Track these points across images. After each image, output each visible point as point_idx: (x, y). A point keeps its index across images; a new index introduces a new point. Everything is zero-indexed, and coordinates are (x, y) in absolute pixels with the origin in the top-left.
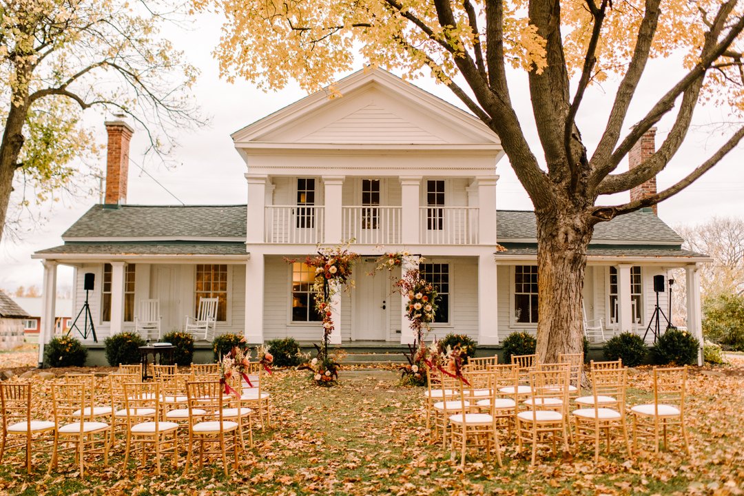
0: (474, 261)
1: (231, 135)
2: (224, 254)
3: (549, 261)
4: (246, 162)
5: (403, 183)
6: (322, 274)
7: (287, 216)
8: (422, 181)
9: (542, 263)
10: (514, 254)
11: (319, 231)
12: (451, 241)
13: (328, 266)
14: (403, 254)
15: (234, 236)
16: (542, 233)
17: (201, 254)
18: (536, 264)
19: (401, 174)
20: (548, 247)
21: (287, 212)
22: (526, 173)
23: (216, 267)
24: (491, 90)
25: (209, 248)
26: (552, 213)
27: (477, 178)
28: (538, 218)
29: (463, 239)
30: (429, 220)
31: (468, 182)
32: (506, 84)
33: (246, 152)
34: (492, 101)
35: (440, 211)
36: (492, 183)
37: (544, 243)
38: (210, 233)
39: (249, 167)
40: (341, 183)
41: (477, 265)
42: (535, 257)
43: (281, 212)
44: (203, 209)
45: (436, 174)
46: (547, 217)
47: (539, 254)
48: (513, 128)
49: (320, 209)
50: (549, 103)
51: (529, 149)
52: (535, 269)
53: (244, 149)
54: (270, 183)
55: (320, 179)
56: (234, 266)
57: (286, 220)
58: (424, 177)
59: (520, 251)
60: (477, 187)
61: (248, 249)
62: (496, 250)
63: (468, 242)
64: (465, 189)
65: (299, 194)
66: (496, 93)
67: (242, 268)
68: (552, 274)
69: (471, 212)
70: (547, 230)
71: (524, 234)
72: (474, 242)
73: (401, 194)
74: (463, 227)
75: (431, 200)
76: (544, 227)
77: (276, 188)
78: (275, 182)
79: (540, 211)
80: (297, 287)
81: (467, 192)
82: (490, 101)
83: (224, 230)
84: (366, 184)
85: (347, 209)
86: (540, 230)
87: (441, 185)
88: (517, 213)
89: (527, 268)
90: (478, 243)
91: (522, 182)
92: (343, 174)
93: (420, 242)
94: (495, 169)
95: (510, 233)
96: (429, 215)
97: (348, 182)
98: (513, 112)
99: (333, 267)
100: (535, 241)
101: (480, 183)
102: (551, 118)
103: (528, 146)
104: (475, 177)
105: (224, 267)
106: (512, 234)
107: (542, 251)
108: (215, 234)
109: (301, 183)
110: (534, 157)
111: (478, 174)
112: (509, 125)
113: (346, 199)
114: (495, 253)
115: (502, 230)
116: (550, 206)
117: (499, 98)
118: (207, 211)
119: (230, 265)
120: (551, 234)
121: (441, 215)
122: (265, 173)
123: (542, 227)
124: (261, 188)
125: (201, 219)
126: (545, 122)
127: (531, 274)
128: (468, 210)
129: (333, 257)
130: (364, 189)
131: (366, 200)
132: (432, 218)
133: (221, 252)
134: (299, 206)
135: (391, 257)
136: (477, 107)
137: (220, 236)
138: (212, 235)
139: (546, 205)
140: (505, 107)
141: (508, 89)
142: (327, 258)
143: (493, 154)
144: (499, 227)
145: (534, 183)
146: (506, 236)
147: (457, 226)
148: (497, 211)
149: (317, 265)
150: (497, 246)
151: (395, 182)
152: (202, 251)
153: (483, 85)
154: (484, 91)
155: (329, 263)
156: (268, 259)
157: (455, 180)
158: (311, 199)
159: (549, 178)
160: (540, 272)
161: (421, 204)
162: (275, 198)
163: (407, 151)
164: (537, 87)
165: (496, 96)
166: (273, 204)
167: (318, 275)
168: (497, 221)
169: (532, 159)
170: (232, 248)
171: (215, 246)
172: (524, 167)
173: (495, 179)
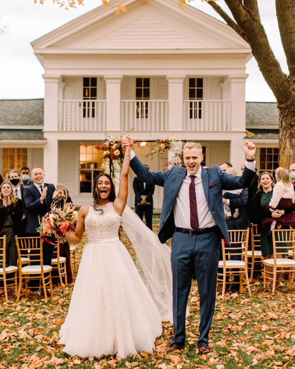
0: (227, 144)
1: (31, 43)
2: (26, 140)
3: (288, 145)
4: (43, 65)
5: (170, 81)
6: (107, 156)
7: (75, 108)
8: (185, 80)
9: (282, 147)
10: (260, 138)
11: (102, 120)
12: (209, 129)
13: (113, 150)
14: (172, 140)
15: (32, 124)
16: (283, 123)
17: (7, 139)
18: (277, 147)
19: (168, 73)
20: (287, 135)
21: (75, 105)
22: (272, 76)
23: (19, 150)
24: (244, 9)
25: (13, 134)
26: (291, 107)
27: (230, 76)
28: (280, 111)
29: (218, 126)
30: (191, 111)
31: (222, 79)
32: (257, 4)
33: (43, 57)
34: (245, 19)
35: (200, 103)
36: (242, 80)
37: (285, 131)
38: (13, 122)
39: (45, 69)
40: (119, 81)
41: (229, 147)
42: (277, 141)
43: (71, 105)
44: (6, 102)
45: (196, 73)
46: (287, 111)
47: (281, 140)
48: (261, 40)
49: (102, 103)
50: (291, 18)
51: (274, 57)
52: (277, 150)
53: (41, 54)
54: (61, 81)
55: (102, 78)
56: (33, 149)
57: (75, 112)
58: (187, 76)
59: (265, 135)
60: (229, 84)
61: (45, 136)
62: (245, 135)
63: (222, 129)
64: (220, 85)
65: (84, 90)
66: (248, 12)
67: (40, 151)
68: (290, 156)
69: (224, 105)
70: (287, 121)
71: (268, 122)
72: (227, 129)
73: (167, 89)
74: (218, 116)
75: (192, 94)
76: (285, 118)
77: (66, 85)
78: (65, 80)
79: (281, 106)
80: (83, 166)
81: (222, 88)
82: (243, 18)
83: (24, 120)
84: (139, 81)
85: (125, 103)
86: (282, 121)
87: (200, 82)
88: (262, 105)
89: (270, 150)
90: (231, 129)
91: (268, 83)
92: (121, 74)
93: (183, 129)
94: (245, 68)
95: (256, 121)
96: (191, 106)
97: (125, 80)
98: (262, 27)
99: (117, 151)
100: (277, 127)
101: (233, 81)
102: (293, 31)
103: (273, 54)
104: (228, 75)
105: (25, 150)
106: (258, 122)
107: (283, 138)
108: (17, 123)
109: (86, 81)
110: (278, 62)
111: (231, 73)
112: (258, 37)
113: (124, 94)
114: (245, 138)
115: (250, 119)
116: (290, 102)
117: (251, 16)
118: (9, 104)
119: (30, 149)
120: (290, 124)
121: (200, 106)
122: (58, 73)
123: (283, 118)
124: (55, 86)
125: (5, 111)
126: (287, 33)
127: (273, 154)
128: (222, 102)
129: (116, 142)
130: (137, 86)
131: (139, 94)
132: (193, 109)
133: (23, 138)
134: (85, 101)
135: (163, 142)
136: (233, 21)
137: (21, 124)
138: (15, 124)
139: (286, 101)
140: (256, 23)
141: (258, 9)
142: (112, 143)
143: (243, 57)
144: (247, 115)
145: (277, 83)
146: (253, 123)
147: (213, 116)
148: (247, 102)
149: (104, 149)
150: (246, 132)
151: (163, 81)
152: (8, 137)
153: (239, 6)
154: (240, 10)
155: (114, 147)
156: (62, 144)
157: (212, 78)
158: (94, 94)
159: (289, 79)
160: (280, 154)
161: (184, 98)
162: (65, 93)
163: (173, 55)
164: (281, 6)
165: (248, 15)
166: (64, 98)
167: (106, 157)
168: (246, 111)
169: (276, 64)
170: (32, 134)
171: (18, 133)
172: (270, 71)
173: (244, 77)
